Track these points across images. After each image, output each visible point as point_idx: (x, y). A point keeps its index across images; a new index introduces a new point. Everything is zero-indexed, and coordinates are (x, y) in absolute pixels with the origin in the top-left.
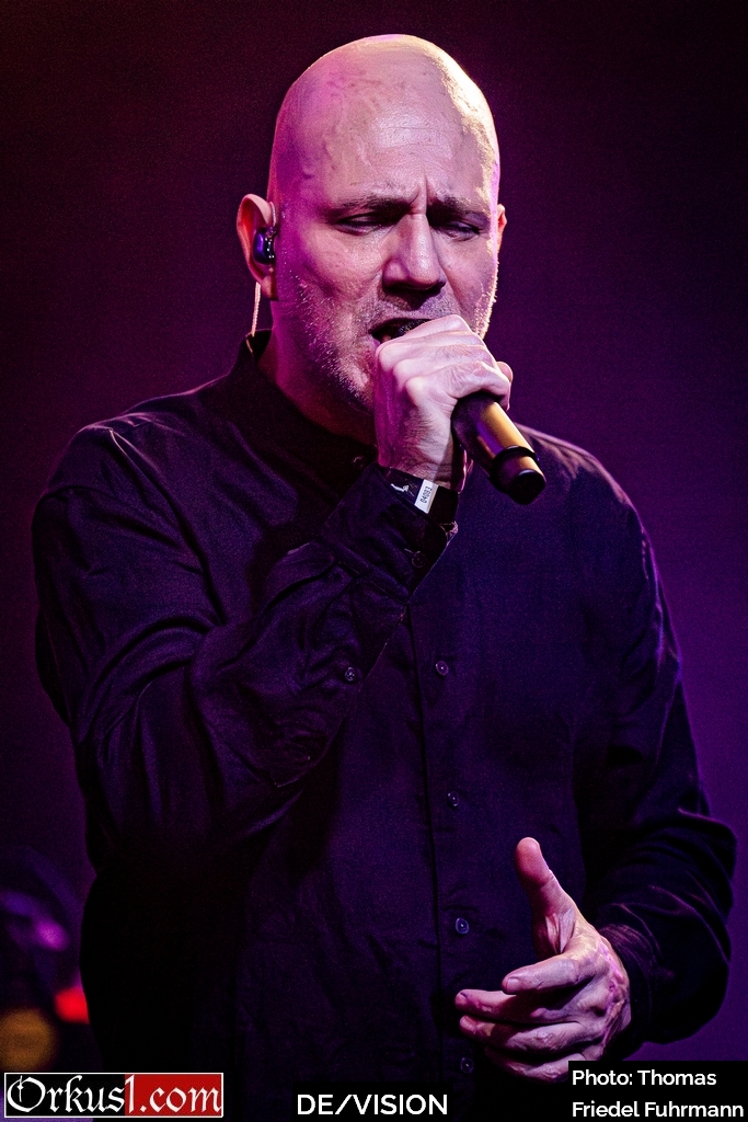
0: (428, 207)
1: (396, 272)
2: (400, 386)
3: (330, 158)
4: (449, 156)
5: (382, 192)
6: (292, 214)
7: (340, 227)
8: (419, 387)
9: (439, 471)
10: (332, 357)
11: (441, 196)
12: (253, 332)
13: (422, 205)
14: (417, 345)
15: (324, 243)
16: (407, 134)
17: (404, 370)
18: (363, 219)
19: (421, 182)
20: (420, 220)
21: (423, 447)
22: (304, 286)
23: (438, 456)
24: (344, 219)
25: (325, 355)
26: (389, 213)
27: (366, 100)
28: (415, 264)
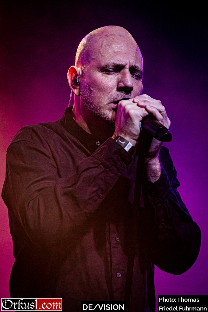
0: (129, 67)
3: (101, 54)
5: (117, 63)
7: (104, 72)
8: (132, 112)
11: (133, 65)
12: (69, 107)
16: (123, 48)
17: (128, 107)
18: (111, 70)
22: (92, 89)
24: (105, 70)
27: (111, 39)
28: (127, 82)
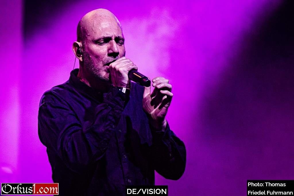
0: (115, 38)
1: (111, 51)
2: (117, 70)
3: (94, 31)
4: (117, 29)
5: (106, 36)
6: (86, 43)
7: (97, 44)
8: (121, 70)
9: (127, 86)
10: (98, 71)
11: (117, 36)
13: (113, 38)
14: (118, 63)
15: (95, 47)
16: (108, 25)
17: (117, 67)
18: (102, 42)
19: (113, 34)
20: (114, 41)
21: (123, 81)
22: (91, 57)
23: (126, 83)
24: (97, 42)
25: (96, 70)
26: (107, 40)
27: (99, 19)
28: (114, 49)
